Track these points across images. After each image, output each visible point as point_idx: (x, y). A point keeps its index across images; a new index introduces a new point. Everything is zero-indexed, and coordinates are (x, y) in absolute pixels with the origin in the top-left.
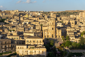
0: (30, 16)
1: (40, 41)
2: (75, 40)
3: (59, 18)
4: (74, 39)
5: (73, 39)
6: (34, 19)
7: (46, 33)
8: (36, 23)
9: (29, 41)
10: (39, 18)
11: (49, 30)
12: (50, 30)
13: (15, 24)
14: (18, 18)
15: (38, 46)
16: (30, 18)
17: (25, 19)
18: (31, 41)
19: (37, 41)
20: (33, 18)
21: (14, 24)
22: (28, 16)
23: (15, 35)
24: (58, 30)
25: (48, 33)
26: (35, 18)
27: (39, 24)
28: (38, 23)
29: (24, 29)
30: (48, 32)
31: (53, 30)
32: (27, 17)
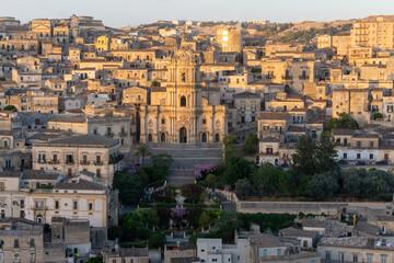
0: (119, 41)
1: (98, 157)
2: (277, 154)
3: (254, 50)
4: (274, 151)
5: (269, 152)
6: (133, 55)
7: (154, 120)
8: (132, 75)
9: (50, 157)
10: (153, 53)
11: (168, 108)
12: (172, 108)
13: (26, 78)
14: (58, 50)
15: (74, 179)
16: (118, 50)
17: (91, 55)
18: (55, 156)
19: (85, 157)
20: (129, 53)
21: (22, 78)
22: (110, 42)
23: (5, 129)
24: (211, 108)
25: (163, 121)
26: (139, 53)
27: (149, 80)
28: (143, 76)
29: (57, 102)
30: (161, 116)
31: (183, 108)
32: (106, 49)
